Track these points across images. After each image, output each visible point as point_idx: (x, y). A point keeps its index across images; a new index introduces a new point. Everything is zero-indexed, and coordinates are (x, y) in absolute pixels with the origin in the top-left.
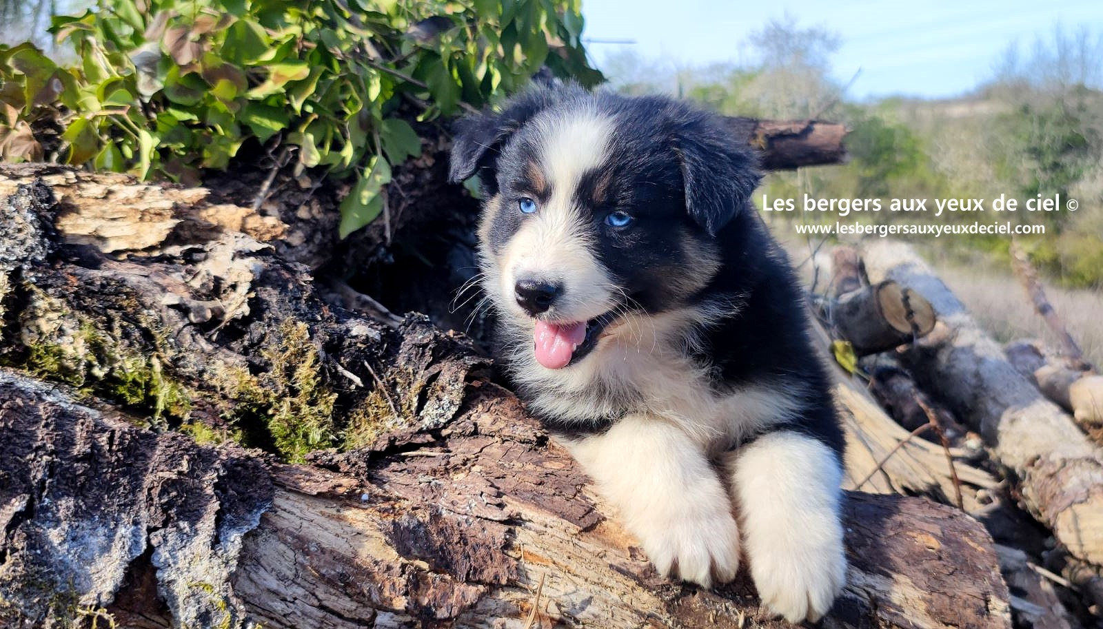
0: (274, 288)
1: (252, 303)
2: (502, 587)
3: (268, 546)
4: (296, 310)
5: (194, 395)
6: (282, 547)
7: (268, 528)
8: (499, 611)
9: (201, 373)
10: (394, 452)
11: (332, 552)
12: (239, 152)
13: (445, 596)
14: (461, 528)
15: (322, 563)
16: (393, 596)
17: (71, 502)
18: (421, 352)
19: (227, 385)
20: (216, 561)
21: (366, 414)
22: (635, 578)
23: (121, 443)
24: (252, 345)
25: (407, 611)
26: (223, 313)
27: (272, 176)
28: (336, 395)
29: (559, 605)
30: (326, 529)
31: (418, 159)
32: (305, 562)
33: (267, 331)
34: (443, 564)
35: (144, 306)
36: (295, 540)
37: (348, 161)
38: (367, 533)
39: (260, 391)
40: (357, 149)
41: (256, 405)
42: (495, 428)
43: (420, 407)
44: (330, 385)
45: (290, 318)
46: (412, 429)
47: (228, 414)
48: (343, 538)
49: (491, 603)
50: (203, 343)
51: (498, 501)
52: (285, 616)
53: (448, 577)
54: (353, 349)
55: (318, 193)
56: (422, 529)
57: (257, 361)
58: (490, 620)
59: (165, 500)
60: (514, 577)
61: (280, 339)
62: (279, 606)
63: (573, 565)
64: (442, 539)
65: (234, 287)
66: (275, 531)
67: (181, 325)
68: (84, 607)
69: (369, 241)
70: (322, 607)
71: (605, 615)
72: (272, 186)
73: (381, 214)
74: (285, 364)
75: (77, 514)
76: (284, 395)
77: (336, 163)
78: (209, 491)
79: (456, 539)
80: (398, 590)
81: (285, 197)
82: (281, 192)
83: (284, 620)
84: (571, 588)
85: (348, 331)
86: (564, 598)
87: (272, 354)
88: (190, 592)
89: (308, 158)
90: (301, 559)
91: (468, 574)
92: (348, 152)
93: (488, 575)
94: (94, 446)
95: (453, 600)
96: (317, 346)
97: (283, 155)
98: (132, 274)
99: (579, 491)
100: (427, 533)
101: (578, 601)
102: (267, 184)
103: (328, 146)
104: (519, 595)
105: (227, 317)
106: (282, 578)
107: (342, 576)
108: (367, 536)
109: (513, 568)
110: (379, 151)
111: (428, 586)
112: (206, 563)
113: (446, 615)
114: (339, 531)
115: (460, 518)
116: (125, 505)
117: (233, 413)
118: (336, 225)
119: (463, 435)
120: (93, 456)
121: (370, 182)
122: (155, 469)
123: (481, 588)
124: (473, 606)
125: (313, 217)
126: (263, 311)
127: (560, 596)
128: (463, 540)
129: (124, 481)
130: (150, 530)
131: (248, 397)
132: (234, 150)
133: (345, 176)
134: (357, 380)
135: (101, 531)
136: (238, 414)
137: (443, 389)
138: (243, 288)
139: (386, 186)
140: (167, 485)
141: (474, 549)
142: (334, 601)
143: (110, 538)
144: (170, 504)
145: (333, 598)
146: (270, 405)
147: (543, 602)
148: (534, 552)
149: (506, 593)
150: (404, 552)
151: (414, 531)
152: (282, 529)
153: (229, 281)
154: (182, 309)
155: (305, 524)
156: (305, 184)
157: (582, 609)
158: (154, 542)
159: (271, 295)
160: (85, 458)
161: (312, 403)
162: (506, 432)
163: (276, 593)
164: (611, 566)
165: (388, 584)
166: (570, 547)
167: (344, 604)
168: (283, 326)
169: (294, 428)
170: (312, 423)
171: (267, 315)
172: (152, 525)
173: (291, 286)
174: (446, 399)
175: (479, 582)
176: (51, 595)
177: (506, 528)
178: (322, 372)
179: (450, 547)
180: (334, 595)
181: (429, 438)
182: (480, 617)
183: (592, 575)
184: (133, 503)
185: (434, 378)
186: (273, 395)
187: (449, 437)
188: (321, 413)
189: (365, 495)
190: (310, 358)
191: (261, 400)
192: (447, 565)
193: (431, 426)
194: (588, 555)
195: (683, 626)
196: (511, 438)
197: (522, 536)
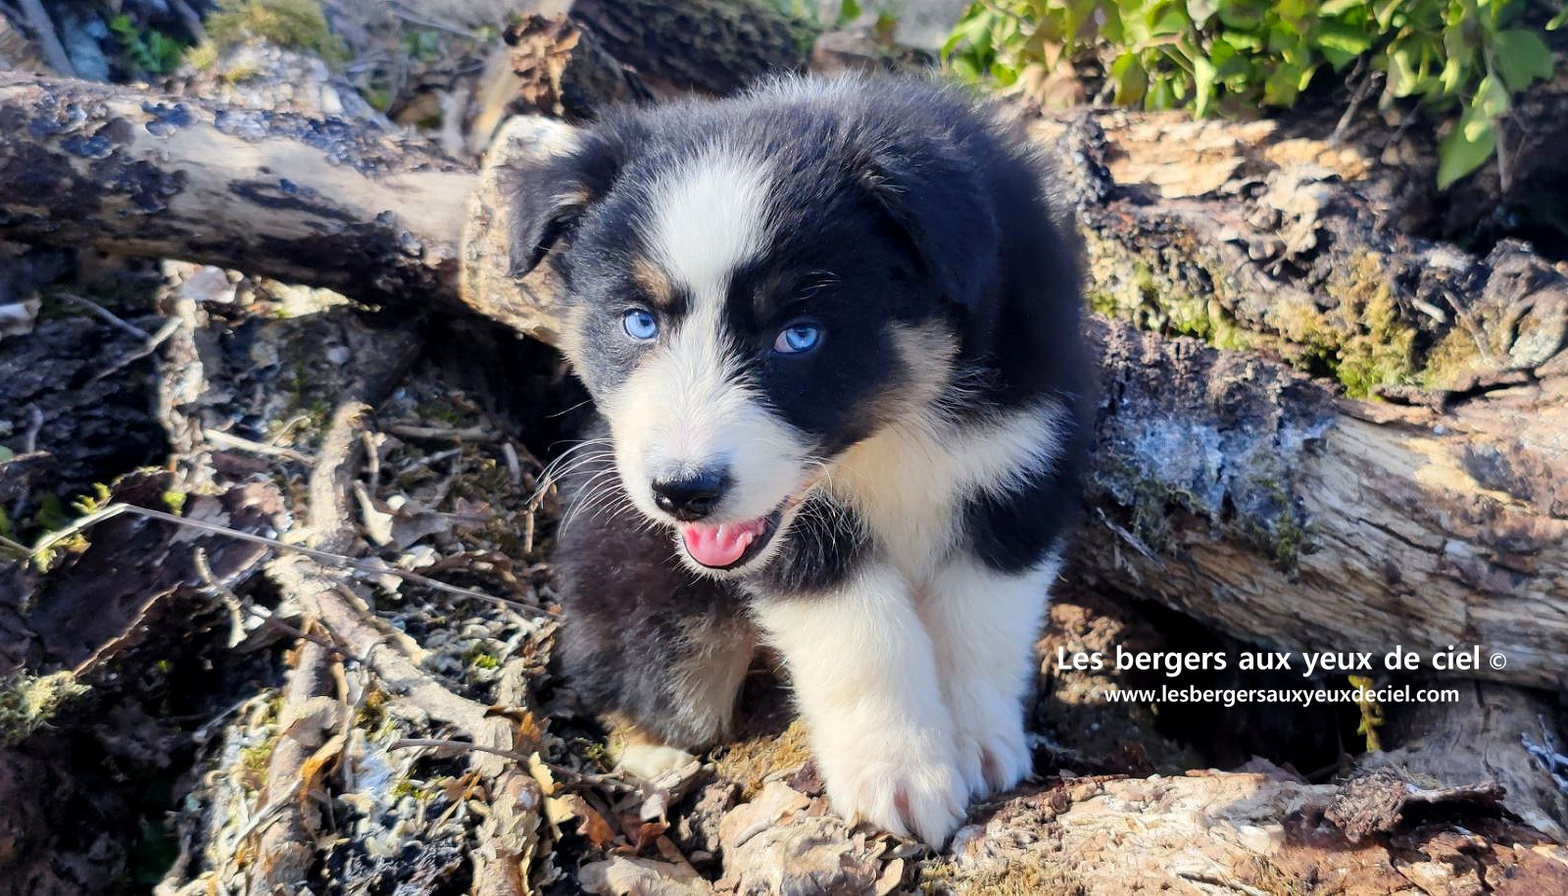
0: (1342, 218)
1: (1317, 234)
3: (1331, 468)
4: (1367, 240)
5: (1256, 340)
6: (1345, 469)
7: (1328, 447)
9: (1262, 315)
10: (1477, 391)
11: (1398, 477)
12: (1310, 83)
13: (1524, 527)
14: (1546, 461)
15: (1387, 488)
16: (1464, 524)
17: (1147, 402)
18: (1513, 282)
19: (1291, 328)
21: (1447, 354)
23: (1187, 353)
24: (1318, 282)
25: (1480, 541)
26: (1285, 247)
27: (1351, 111)
28: (1412, 333)
31: (1549, 82)
32: (1369, 485)
33: (1334, 266)
34: (1522, 494)
35: (1199, 243)
36: (1360, 464)
37: (1450, 87)
39: (1327, 330)
40: (1463, 70)
41: (1322, 349)
43: (1511, 345)
44: (1405, 321)
45: (1361, 249)
46: (1500, 368)
47: (1293, 358)
48: (1411, 466)
50: (1265, 282)
52: (1349, 535)
53: (1528, 510)
54: (1431, 282)
55: (1411, 132)
56: (1499, 459)
57: (1323, 301)
59: (1231, 402)
61: (1348, 273)
62: (1341, 525)
64: (1522, 469)
65: (1297, 218)
66: (1338, 453)
67: (1239, 263)
69: (1480, 194)
70: (1387, 531)
72: (1350, 124)
73: (1494, 157)
74: (1353, 300)
75: (1153, 413)
76: (1354, 334)
77: (1433, 90)
78: (1272, 400)
79: (1539, 470)
80: (1470, 518)
81: (1366, 138)
82: (1361, 131)
83: (1348, 540)
85: (1426, 261)
87: (1339, 290)
89: (1396, 85)
90: (1366, 482)
91: (1552, 506)
92: (1450, 75)
94: (1163, 355)
95: (1533, 534)
96: (1387, 284)
97: (1365, 84)
98: (1190, 213)
100: (1506, 464)
102: (1344, 122)
103: (1424, 69)
105: (1290, 251)
106: (1347, 500)
107: (1411, 501)
110: (1490, 71)
111: (1504, 516)
113: (1526, 548)
114: (1408, 459)
115: (1544, 451)
116: (1195, 408)
117: (1298, 357)
118: (1434, 172)
119: (1562, 375)
120: (1161, 363)
121: (1477, 113)
122: (1220, 375)
125: (1404, 163)
126: (1330, 243)
128: (1548, 473)
129: (1192, 386)
130: (1221, 431)
131: (1314, 338)
132: (1304, 80)
133: (1445, 107)
134: (1437, 315)
135: (1176, 429)
136: (1303, 358)
137: (1538, 322)
138: (1308, 220)
139: (1504, 120)
140: (1233, 389)
141: (1560, 483)
142: (1400, 526)
144: (1235, 407)
145: (1401, 522)
150: (1481, 479)
151: (1490, 460)
152: (1344, 453)
153: (1290, 213)
154: (1242, 245)
155: (1369, 450)
156: (1394, 119)
159: (1338, 225)
160: (1155, 364)
161: (1387, 341)
163: (1339, 513)
165: (1459, 512)
167: (1412, 530)
168: (1351, 258)
169: (1366, 373)
170: (1386, 364)
171: (1335, 247)
173: (1360, 215)
174: (1541, 333)
178: (1396, 307)
179: (1531, 479)
180: (1400, 519)
181: (1521, 377)
184: (1202, 406)
185: (1528, 311)
186: (1341, 335)
187: (1544, 377)
188: (1395, 353)
189: (1439, 428)
190: (1382, 292)
191: (1329, 343)
192: (1528, 499)
193: (1524, 364)
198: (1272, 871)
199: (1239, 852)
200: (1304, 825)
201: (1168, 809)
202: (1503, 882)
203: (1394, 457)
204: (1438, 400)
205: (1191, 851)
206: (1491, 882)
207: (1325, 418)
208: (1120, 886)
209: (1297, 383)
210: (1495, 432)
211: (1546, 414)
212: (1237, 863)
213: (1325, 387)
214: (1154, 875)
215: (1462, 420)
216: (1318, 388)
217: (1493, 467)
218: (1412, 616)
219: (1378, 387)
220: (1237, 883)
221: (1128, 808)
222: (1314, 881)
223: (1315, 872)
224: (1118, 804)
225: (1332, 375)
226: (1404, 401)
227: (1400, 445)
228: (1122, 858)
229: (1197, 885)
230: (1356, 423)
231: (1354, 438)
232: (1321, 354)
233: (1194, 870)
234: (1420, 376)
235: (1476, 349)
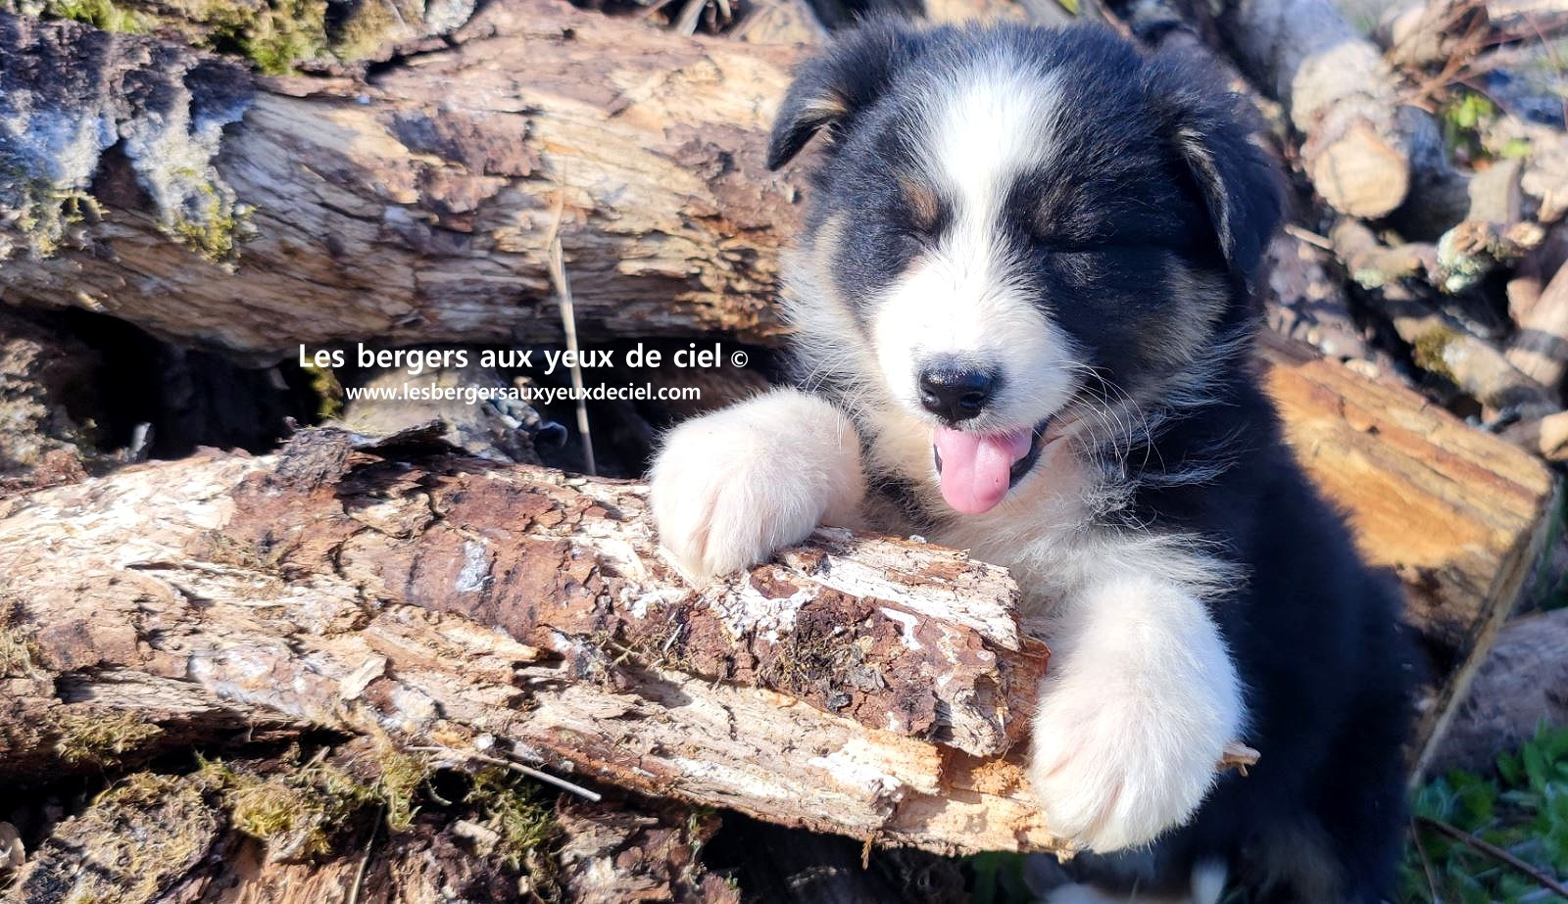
2: (527, 178)
3: (256, 145)
5: (155, 22)
6: (271, 146)
7: (253, 127)
8: (525, 205)
10: (399, 60)
11: (329, 150)
13: (461, 189)
14: (475, 123)
15: (318, 161)
16: (401, 191)
17: (28, 94)
19: (194, 7)
20: (195, 146)
21: (365, 25)
22: (672, 158)
23: (71, 37)
25: (419, 205)
29: (590, 194)
30: (317, 128)
32: (298, 160)
34: (454, 154)
36: (286, 139)
38: (368, 132)
39: (234, 7)
41: (232, 28)
42: (517, 27)
43: (427, 12)
46: (421, 35)
48: (340, 137)
49: (513, 196)
51: (515, 93)
52: (284, 213)
53: (463, 171)
56: (429, 124)
58: (514, 213)
59: (130, 90)
60: (537, 167)
62: (274, 203)
63: (603, 152)
64: (452, 132)
66: (261, 130)
68: (62, 191)
70: (324, 205)
71: (643, 201)
75: (36, 105)
76: (263, 10)
78: (178, 84)
79: (468, 132)
80: (407, 184)
83: (284, 218)
84: (600, 176)
86: (595, 187)
88: (171, 178)
90: (294, 156)
91: (485, 167)
93: (507, 166)
94: (42, 40)
95: (470, 194)
99: (605, 77)
100: (434, 127)
101: (611, 189)
104: (543, 187)
106: (276, 177)
107: (343, 173)
108: (367, 135)
109: (536, 160)
111: (440, 180)
112: (185, 150)
113: (465, 208)
114: (336, 131)
115: (473, 113)
116: (87, 98)
119: (482, 38)
120: (41, 49)
122: (114, 62)
123: (503, 182)
124: (493, 199)
127: (591, 186)
128: (476, 132)
129: (81, 74)
130: (118, 122)
131: (221, 17)
135: (65, 122)
136: (211, 38)
140: (130, 77)
141: (490, 142)
142: (337, 198)
143: (76, 127)
144: (136, 94)
145: (337, 195)
146: (248, 25)
147: (571, 192)
148: (560, 143)
149: (530, 186)
150: (410, 144)
151: (419, 125)
152: (268, 129)
155: (294, 125)
157: (618, 197)
158: (125, 133)
160: (33, 50)
161: (298, 15)
162: (529, 30)
163: (269, 190)
164: (644, 149)
165: (395, 180)
166: (598, 134)
167: (348, 201)
169: (282, 50)
170: (300, 40)
172: (121, 116)
175: (498, 174)
176: (25, 181)
177: (524, 119)
179: (463, 141)
180: (337, 192)
181: (440, 43)
182: (504, 211)
183: (623, 159)
184: (95, 96)
186: (250, 10)
187: (465, 42)
188: (310, 28)
189: (364, 98)
191: (237, 21)
192: (461, 160)
193: (444, 32)
194: (619, 141)
195: (729, 205)
196: (536, 35)
197: (544, 128)
198: (225, 542)
199: (189, 532)
200: (253, 493)
201: (107, 506)
202: (452, 507)
203: (321, 130)
204: (360, 71)
205: (135, 540)
206: (440, 510)
207: (242, 99)
208: (62, 593)
209: (204, 63)
210: (419, 98)
211: (468, 77)
212: (188, 541)
213: (239, 66)
214: (100, 573)
215: (389, 89)
216: (230, 68)
217: (422, 132)
218: (360, 289)
219: (296, 62)
220: (190, 562)
221: (62, 514)
222: (269, 543)
223: (269, 534)
224: (51, 512)
225: (245, 53)
226: (323, 74)
227: (325, 118)
228: (62, 563)
229: (148, 573)
230: (278, 99)
231: (276, 114)
232: (232, 34)
233: (142, 559)
234: (339, 50)
235: (393, 20)
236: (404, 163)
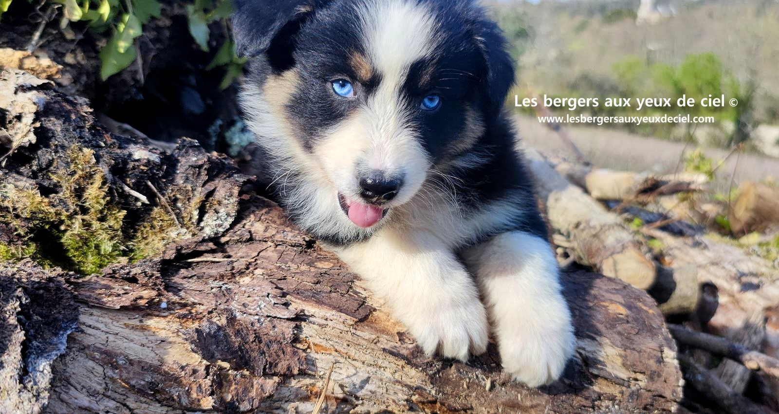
0: (58, 118)
1: (37, 131)
2: (293, 376)
3: (76, 365)
4: (81, 137)
6: (91, 364)
7: (76, 348)
8: (292, 397)
10: (182, 259)
11: (139, 362)
12: (10, 7)
13: (246, 390)
14: (255, 328)
15: (131, 376)
16: (200, 397)
18: (197, 172)
19: (19, 206)
20: (26, 395)
21: (152, 227)
22: (403, 357)
24: (41, 169)
25: (214, 410)
26: (10, 142)
27: (41, 28)
28: (124, 212)
29: (342, 387)
30: (132, 341)
31: (159, 20)
32: (114, 375)
33: (54, 157)
34: (242, 361)
36: (104, 356)
37: (106, 17)
38: (170, 340)
39: (52, 210)
40: (112, 8)
41: (47, 223)
42: (268, 234)
43: (200, 220)
44: (118, 203)
45: (75, 145)
46: (196, 239)
47: (21, 232)
48: (148, 347)
49: (285, 391)
51: (284, 300)
53: (246, 373)
54: (137, 172)
56: (221, 333)
57: (46, 183)
58: (285, 406)
60: (304, 367)
61: (68, 164)
63: (352, 352)
64: (239, 339)
65: (19, 118)
66: (83, 349)
71: (380, 391)
72: (41, 37)
74: (74, 186)
76: (76, 213)
77: (95, 19)
78: (13, 320)
79: (251, 338)
80: (204, 391)
81: (53, 46)
82: (49, 42)
84: (352, 371)
85: (130, 155)
86: (347, 380)
87: (61, 178)
89: (71, 13)
90: (110, 373)
91: (265, 369)
92: (105, 10)
93: (282, 367)
95: (253, 394)
96: (103, 169)
97: (49, 12)
99: (351, 288)
100: (226, 336)
101: (357, 381)
102: (37, 35)
103: (87, 5)
104: (308, 381)
105: (15, 145)
106: (92, 394)
107: (152, 385)
108: (170, 343)
109: (303, 359)
110: (130, 9)
111: (230, 384)
112: (14, 396)
113: (249, 407)
114: (145, 341)
115: (252, 319)
117: (27, 230)
118: (97, 69)
119: (238, 241)
121: (124, 36)
123: (276, 379)
124: (271, 396)
125: (79, 63)
126: (49, 139)
127: (343, 379)
128: (258, 338)
131: (40, 215)
133: (102, 30)
134: (144, 198)
136: (31, 230)
137: (220, 203)
138: (28, 119)
139: (137, 39)
141: (268, 346)
142: (145, 408)
145: (144, 406)
146: (62, 222)
147: (329, 386)
148: (318, 343)
149: (297, 381)
150: (209, 356)
151: (215, 336)
152: (89, 347)
153: (13, 112)
155: (111, 338)
156: (70, 35)
157: (362, 387)
159: (55, 125)
161: (102, 219)
162: (279, 237)
164: (384, 350)
165: (194, 387)
166: (349, 337)
168: (69, 152)
169: (86, 242)
170: (103, 236)
171: (53, 142)
173: (73, 117)
174: (222, 211)
175: (275, 374)
177: (293, 324)
178: (110, 192)
179: (247, 346)
180: (145, 402)
181: (211, 245)
182: (277, 404)
183: (368, 358)
185: (211, 194)
186: (64, 214)
187: (228, 244)
188: (111, 228)
189: (164, 305)
190: (98, 180)
191: (53, 219)
193: (213, 235)
194: (365, 343)
195: (444, 394)
196: (284, 243)
197: (308, 331)
217: (218, 342)
226: (131, 281)
235: (173, 223)
236: (202, 370)
